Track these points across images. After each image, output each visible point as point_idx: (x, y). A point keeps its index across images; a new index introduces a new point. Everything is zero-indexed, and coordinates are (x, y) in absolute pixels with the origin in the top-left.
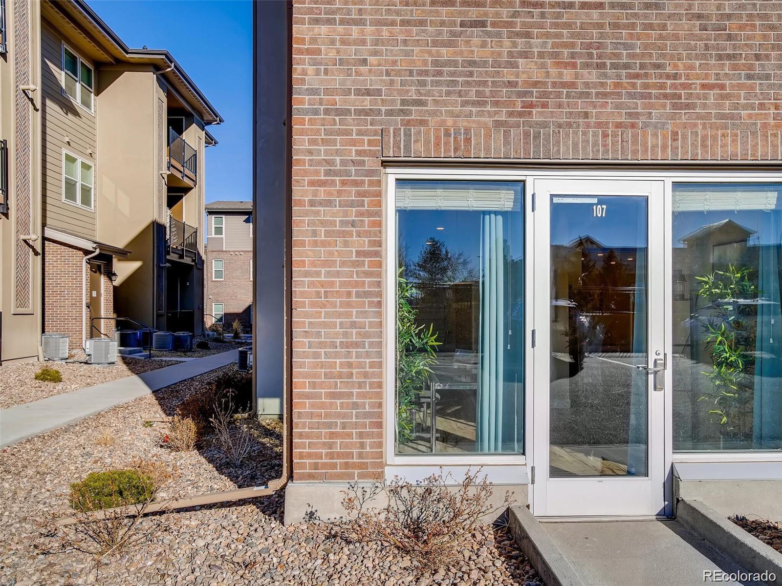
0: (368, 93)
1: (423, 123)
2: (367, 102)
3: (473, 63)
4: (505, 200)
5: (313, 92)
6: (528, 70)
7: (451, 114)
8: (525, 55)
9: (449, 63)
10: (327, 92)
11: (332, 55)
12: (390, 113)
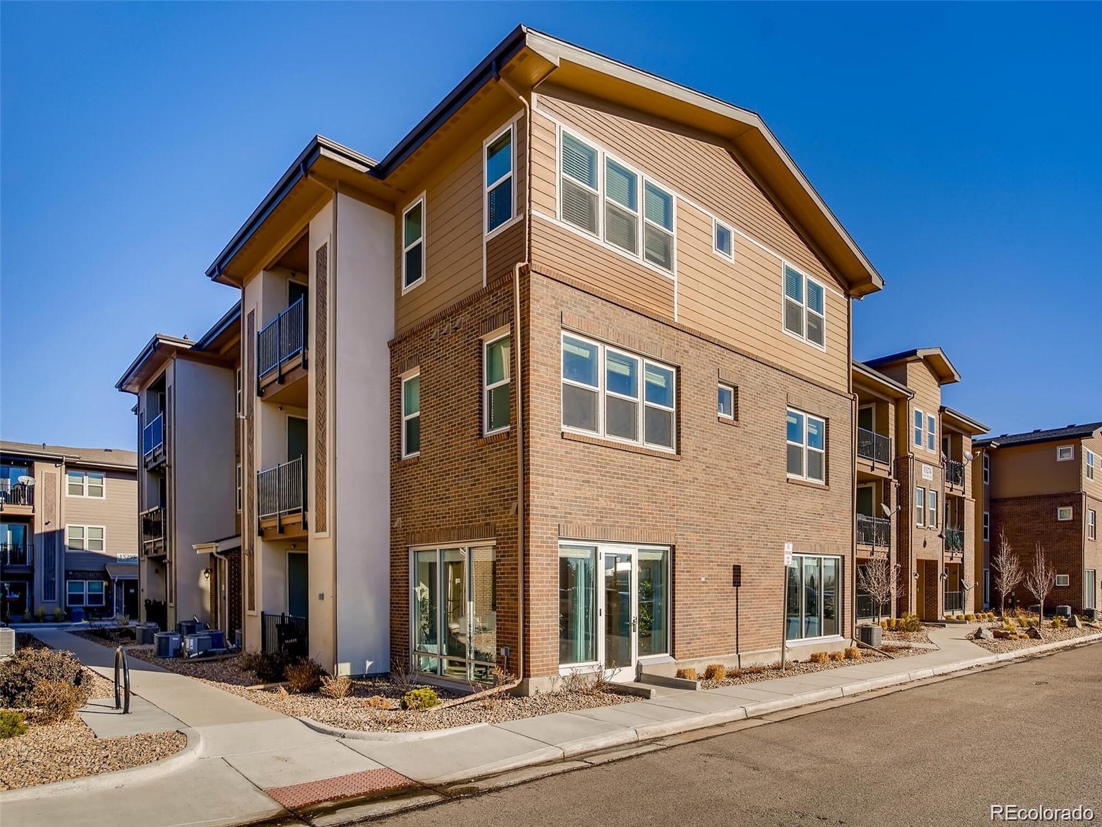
0: (554, 508)
1: (571, 522)
2: (554, 512)
3: (586, 498)
4: (587, 554)
5: (537, 506)
6: (602, 502)
7: (581, 519)
8: (601, 496)
9: (580, 497)
10: (542, 506)
11: (543, 490)
12: (561, 517)
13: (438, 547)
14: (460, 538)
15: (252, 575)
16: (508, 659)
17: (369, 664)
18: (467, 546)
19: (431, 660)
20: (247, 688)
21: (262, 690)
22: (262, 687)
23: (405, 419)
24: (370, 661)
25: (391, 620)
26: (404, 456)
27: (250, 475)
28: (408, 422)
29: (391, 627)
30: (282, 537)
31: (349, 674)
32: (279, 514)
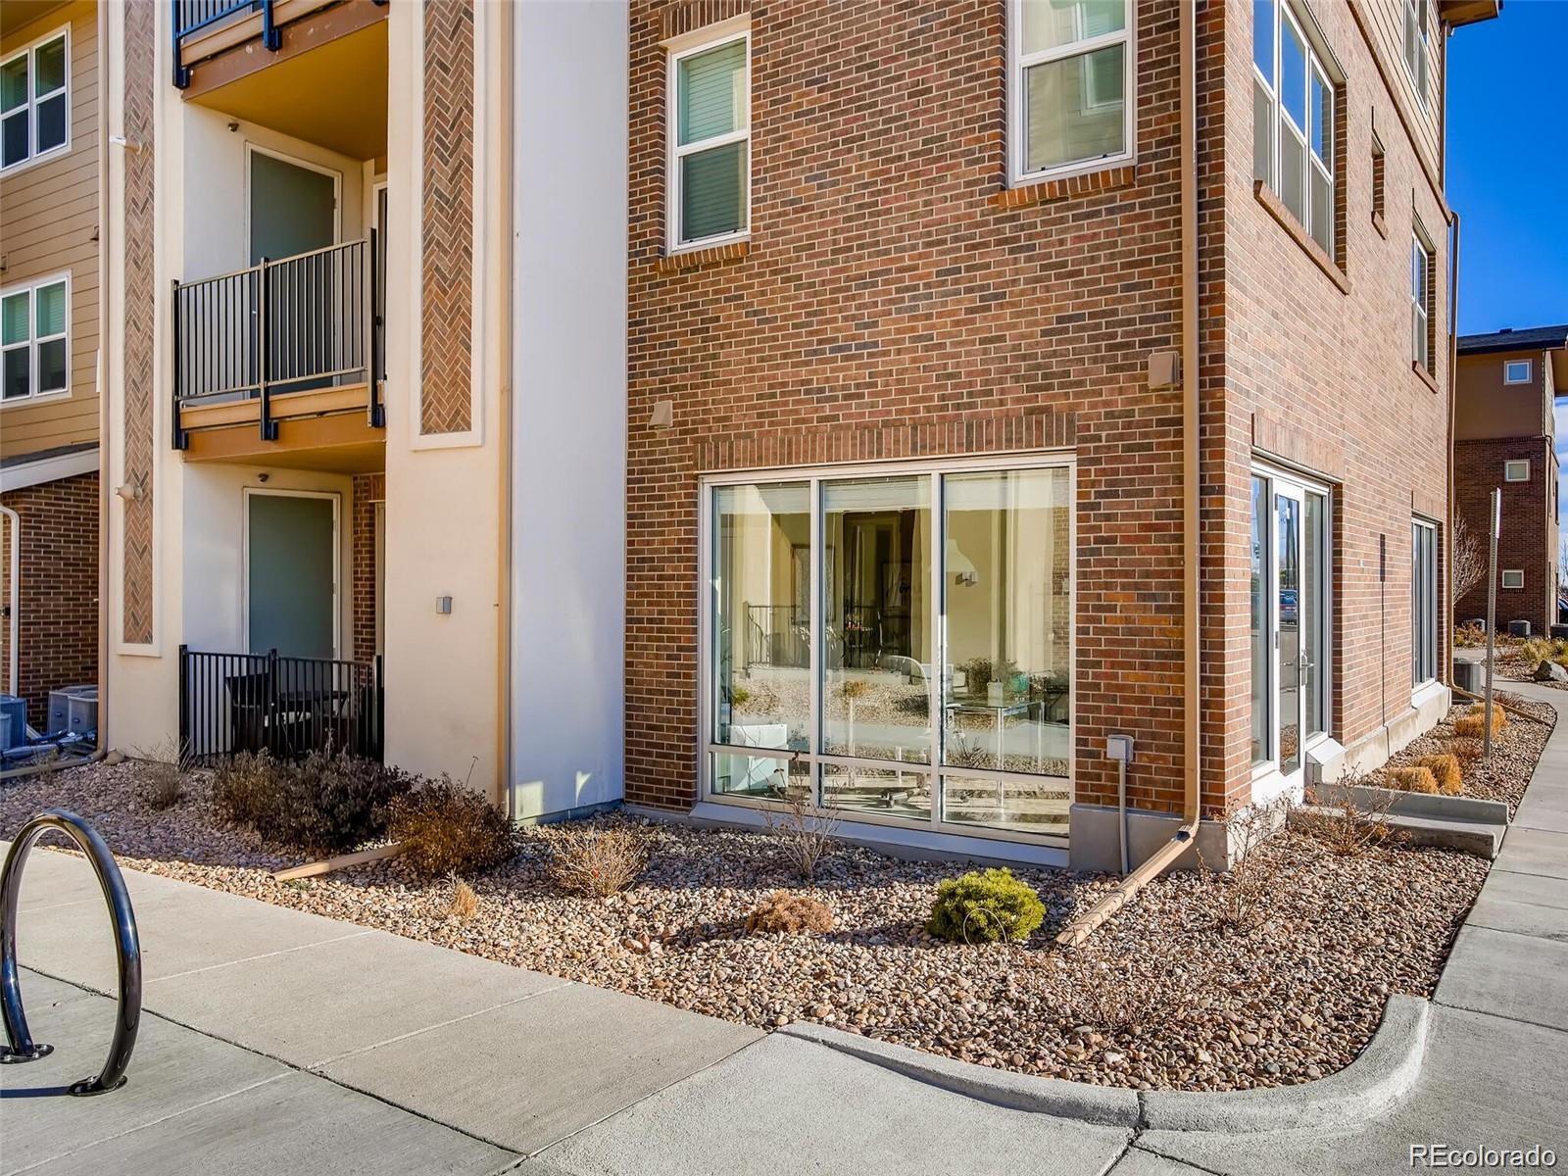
0: (1248, 372)
1: (1263, 413)
2: (1247, 383)
10: (1237, 365)
12: (1254, 397)
13: (814, 476)
14: (919, 448)
15: (140, 550)
16: (1130, 768)
17: (581, 780)
18: (935, 469)
19: (753, 763)
20: (281, 877)
21: (319, 876)
22: (321, 867)
23: (675, 152)
24: (584, 773)
25: (628, 664)
26: (675, 245)
27: (139, 292)
28: (687, 160)
29: (629, 682)
30: (273, 448)
31: (539, 813)
32: (267, 390)
